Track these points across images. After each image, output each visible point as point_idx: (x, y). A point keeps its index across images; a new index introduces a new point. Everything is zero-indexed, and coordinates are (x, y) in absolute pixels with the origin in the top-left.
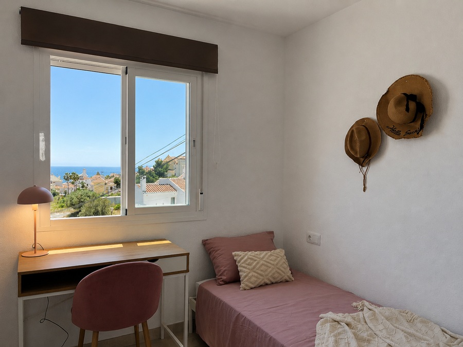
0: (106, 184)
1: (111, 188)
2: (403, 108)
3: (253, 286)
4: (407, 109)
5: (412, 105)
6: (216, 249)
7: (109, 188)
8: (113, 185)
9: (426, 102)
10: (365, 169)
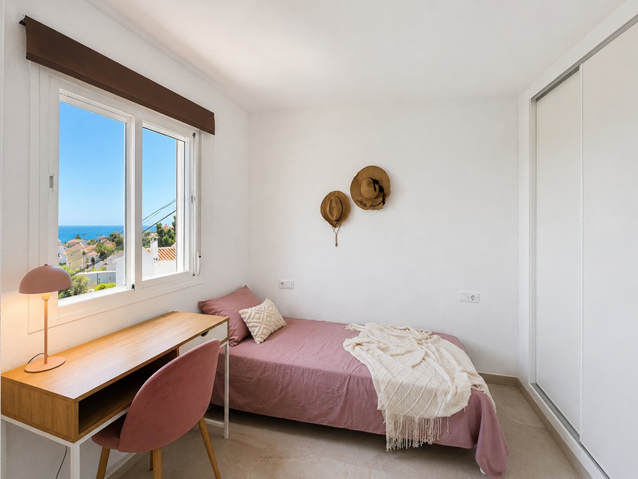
0: (84, 253)
1: (93, 260)
2: (373, 189)
3: (265, 338)
4: (375, 190)
5: (377, 187)
6: (218, 310)
7: (90, 260)
8: (95, 255)
9: (384, 185)
10: (337, 229)
